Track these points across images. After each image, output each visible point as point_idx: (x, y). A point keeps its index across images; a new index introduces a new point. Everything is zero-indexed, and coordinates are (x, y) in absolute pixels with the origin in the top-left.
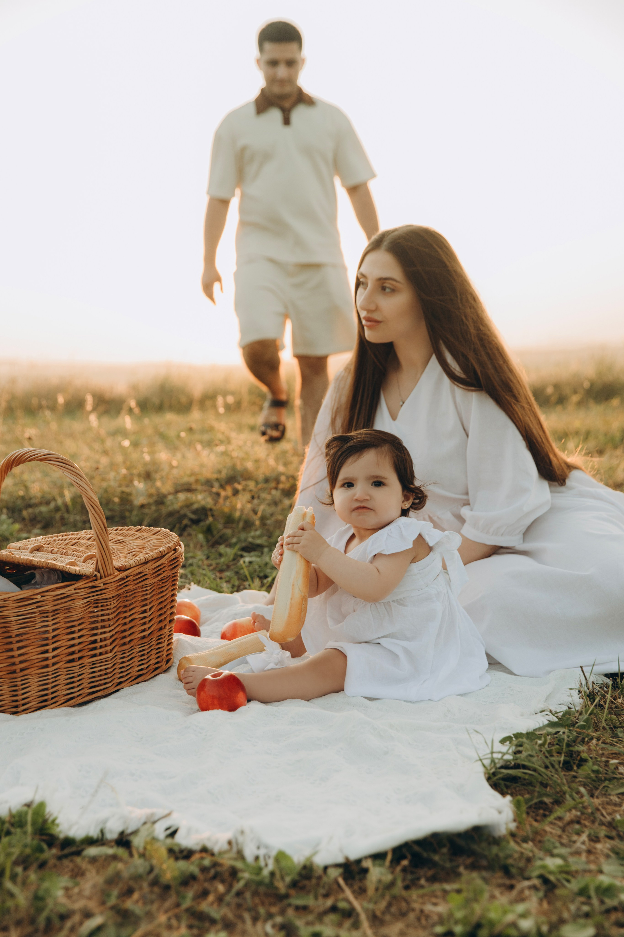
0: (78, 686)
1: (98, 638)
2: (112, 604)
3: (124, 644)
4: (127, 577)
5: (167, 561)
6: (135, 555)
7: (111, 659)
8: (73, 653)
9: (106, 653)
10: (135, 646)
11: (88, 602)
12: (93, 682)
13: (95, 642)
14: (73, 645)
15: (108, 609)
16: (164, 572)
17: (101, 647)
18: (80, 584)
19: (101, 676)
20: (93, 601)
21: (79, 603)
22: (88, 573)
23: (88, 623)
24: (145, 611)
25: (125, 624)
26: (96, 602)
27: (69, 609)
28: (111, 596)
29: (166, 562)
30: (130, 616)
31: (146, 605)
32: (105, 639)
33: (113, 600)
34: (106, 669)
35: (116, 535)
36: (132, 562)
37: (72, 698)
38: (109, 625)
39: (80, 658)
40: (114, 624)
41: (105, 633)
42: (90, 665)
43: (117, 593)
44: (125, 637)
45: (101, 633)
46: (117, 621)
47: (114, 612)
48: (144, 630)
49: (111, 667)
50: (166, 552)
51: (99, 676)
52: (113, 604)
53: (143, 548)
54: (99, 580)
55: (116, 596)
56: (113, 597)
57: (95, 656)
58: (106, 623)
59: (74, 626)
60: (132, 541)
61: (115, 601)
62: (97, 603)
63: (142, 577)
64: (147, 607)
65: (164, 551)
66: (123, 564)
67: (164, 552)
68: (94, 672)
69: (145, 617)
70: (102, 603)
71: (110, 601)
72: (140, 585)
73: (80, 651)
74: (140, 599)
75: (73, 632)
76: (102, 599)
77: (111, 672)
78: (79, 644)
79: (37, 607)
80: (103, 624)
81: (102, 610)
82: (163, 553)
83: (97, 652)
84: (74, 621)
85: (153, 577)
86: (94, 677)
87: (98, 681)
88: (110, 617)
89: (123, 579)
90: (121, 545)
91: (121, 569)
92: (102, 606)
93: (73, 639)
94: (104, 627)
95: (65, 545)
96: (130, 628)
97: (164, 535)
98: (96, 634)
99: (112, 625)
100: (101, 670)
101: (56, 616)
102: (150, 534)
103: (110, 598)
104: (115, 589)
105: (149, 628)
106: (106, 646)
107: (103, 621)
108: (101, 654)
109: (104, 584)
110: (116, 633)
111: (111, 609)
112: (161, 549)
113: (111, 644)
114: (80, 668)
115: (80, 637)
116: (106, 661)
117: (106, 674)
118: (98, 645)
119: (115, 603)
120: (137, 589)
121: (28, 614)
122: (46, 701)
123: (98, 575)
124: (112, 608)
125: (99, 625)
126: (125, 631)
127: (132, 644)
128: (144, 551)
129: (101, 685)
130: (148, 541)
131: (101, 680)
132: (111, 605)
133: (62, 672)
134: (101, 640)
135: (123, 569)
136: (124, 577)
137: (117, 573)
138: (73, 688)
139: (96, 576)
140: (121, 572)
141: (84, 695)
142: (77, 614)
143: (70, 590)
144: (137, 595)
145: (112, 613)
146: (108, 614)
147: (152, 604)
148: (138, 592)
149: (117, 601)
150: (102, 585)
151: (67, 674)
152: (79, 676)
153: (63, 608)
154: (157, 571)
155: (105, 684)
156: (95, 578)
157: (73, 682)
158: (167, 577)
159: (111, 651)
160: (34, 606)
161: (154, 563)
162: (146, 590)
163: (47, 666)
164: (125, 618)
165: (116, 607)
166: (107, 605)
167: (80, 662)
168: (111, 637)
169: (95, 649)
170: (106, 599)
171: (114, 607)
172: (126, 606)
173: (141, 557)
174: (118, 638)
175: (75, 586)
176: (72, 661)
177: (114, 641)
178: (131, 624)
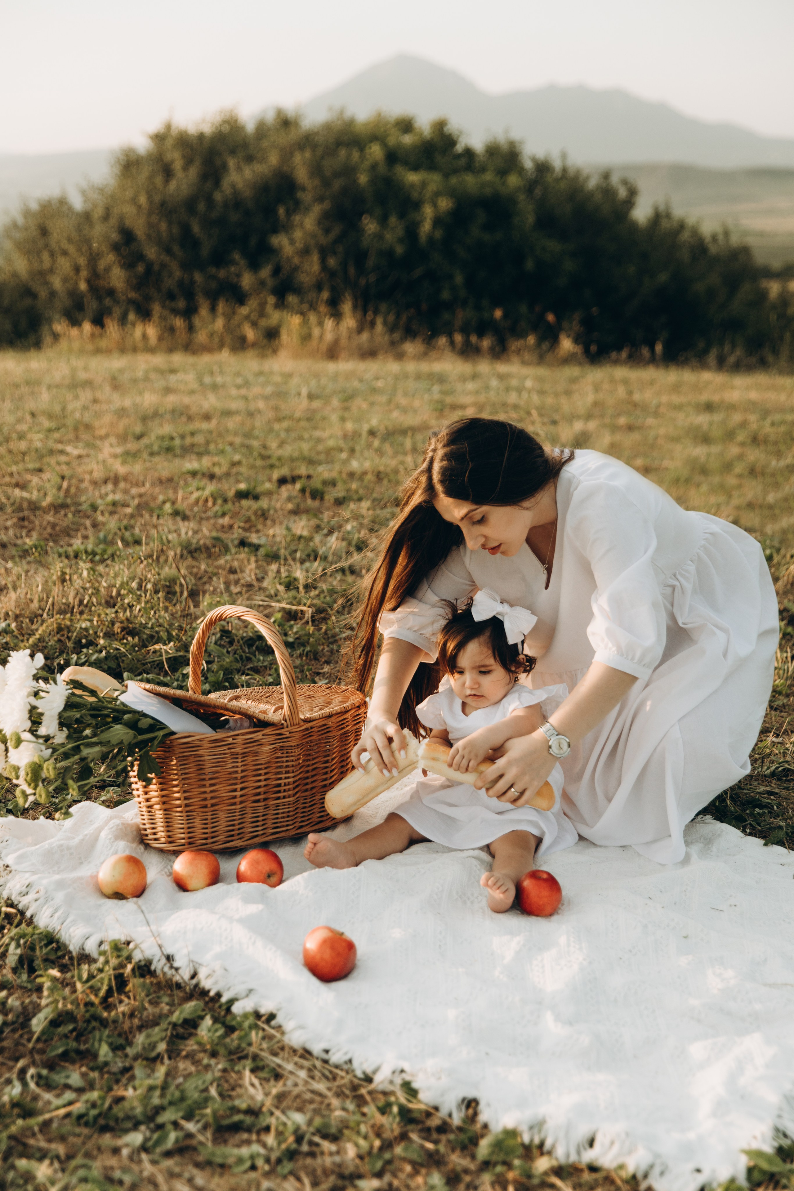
0: (263, 825)
1: (282, 782)
3: (306, 790)
4: (312, 728)
6: (321, 710)
7: (294, 803)
8: (259, 794)
9: (290, 797)
11: (274, 748)
12: (276, 823)
13: (279, 785)
14: (259, 787)
15: (293, 756)
16: (347, 726)
17: (285, 791)
18: (268, 731)
19: (283, 817)
20: (279, 747)
21: (267, 748)
22: (276, 721)
23: (274, 768)
24: (327, 762)
25: (308, 772)
26: (282, 748)
27: (257, 752)
28: (296, 744)
29: (350, 718)
30: (313, 764)
31: (328, 756)
32: (289, 784)
33: (298, 748)
34: (289, 812)
35: (306, 691)
36: (317, 715)
37: (257, 836)
38: (294, 771)
39: (265, 799)
40: (298, 771)
41: (288, 778)
42: (274, 807)
43: (301, 742)
44: (307, 784)
45: (286, 778)
46: (301, 768)
47: (298, 759)
48: (326, 780)
49: (294, 811)
50: (350, 708)
52: (297, 751)
53: (330, 703)
54: (285, 728)
55: (301, 744)
56: (298, 745)
57: (278, 798)
58: (290, 769)
59: (261, 769)
60: (320, 696)
61: (299, 750)
62: (282, 750)
63: (325, 730)
66: (309, 716)
67: (348, 708)
68: (277, 814)
69: (327, 767)
71: (295, 749)
72: (324, 736)
73: (265, 793)
74: (323, 750)
75: (260, 775)
76: (288, 747)
77: (293, 815)
78: (265, 786)
79: (229, 749)
80: (287, 769)
81: (287, 757)
82: (346, 709)
83: (281, 795)
84: (261, 764)
85: (337, 730)
86: (277, 818)
87: (280, 822)
88: (295, 763)
89: (307, 729)
90: (310, 700)
91: (306, 721)
92: (287, 753)
93: (260, 781)
94: (287, 772)
95: (261, 697)
96: (313, 776)
98: (280, 779)
99: (296, 771)
100: (283, 813)
101: (245, 759)
102: (338, 692)
103: (295, 746)
104: (301, 738)
105: (331, 777)
106: (289, 790)
107: (288, 766)
108: (284, 797)
109: (290, 733)
110: (300, 779)
111: (295, 756)
112: (345, 705)
113: (294, 789)
114: (265, 808)
115: (266, 780)
116: (289, 805)
118: (282, 788)
120: (320, 740)
121: (220, 754)
122: (232, 836)
123: (285, 724)
125: (284, 770)
126: (307, 778)
127: (314, 791)
128: (331, 706)
129: (283, 826)
130: (335, 698)
132: (295, 752)
133: (249, 811)
134: (285, 785)
135: (308, 720)
136: (309, 727)
137: (302, 723)
138: (257, 826)
139: (282, 724)
140: (306, 723)
142: (263, 758)
143: (259, 736)
144: (321, 746)
145: (296, 760)
146: (292, 761)
148: (322, 743)
149: (301, 750)
150: (287, 733)
151: (253, 813)
152: (264, 816)
153: (252, 752)
154: (341, 725)
155: (287, 826)
156: (281, 727)
157: (258, 821)
159: (294, 795)
160: (226, 748)
161: (339, 717)
162: (330, 742)
163: (234, 804)
164: (308, 766)
165: (300, 755)
166: (292, 752)
167: (266, 803)
168: (294, 782)
169: (279, 792)
170: (291, 746)
171: (298, 755)
172: (309, 755)
173: (327, 711)
174: (301, 784)
175: (264, 732)
176: (258, 801)
177: (297, 786)
178: (314, 773)
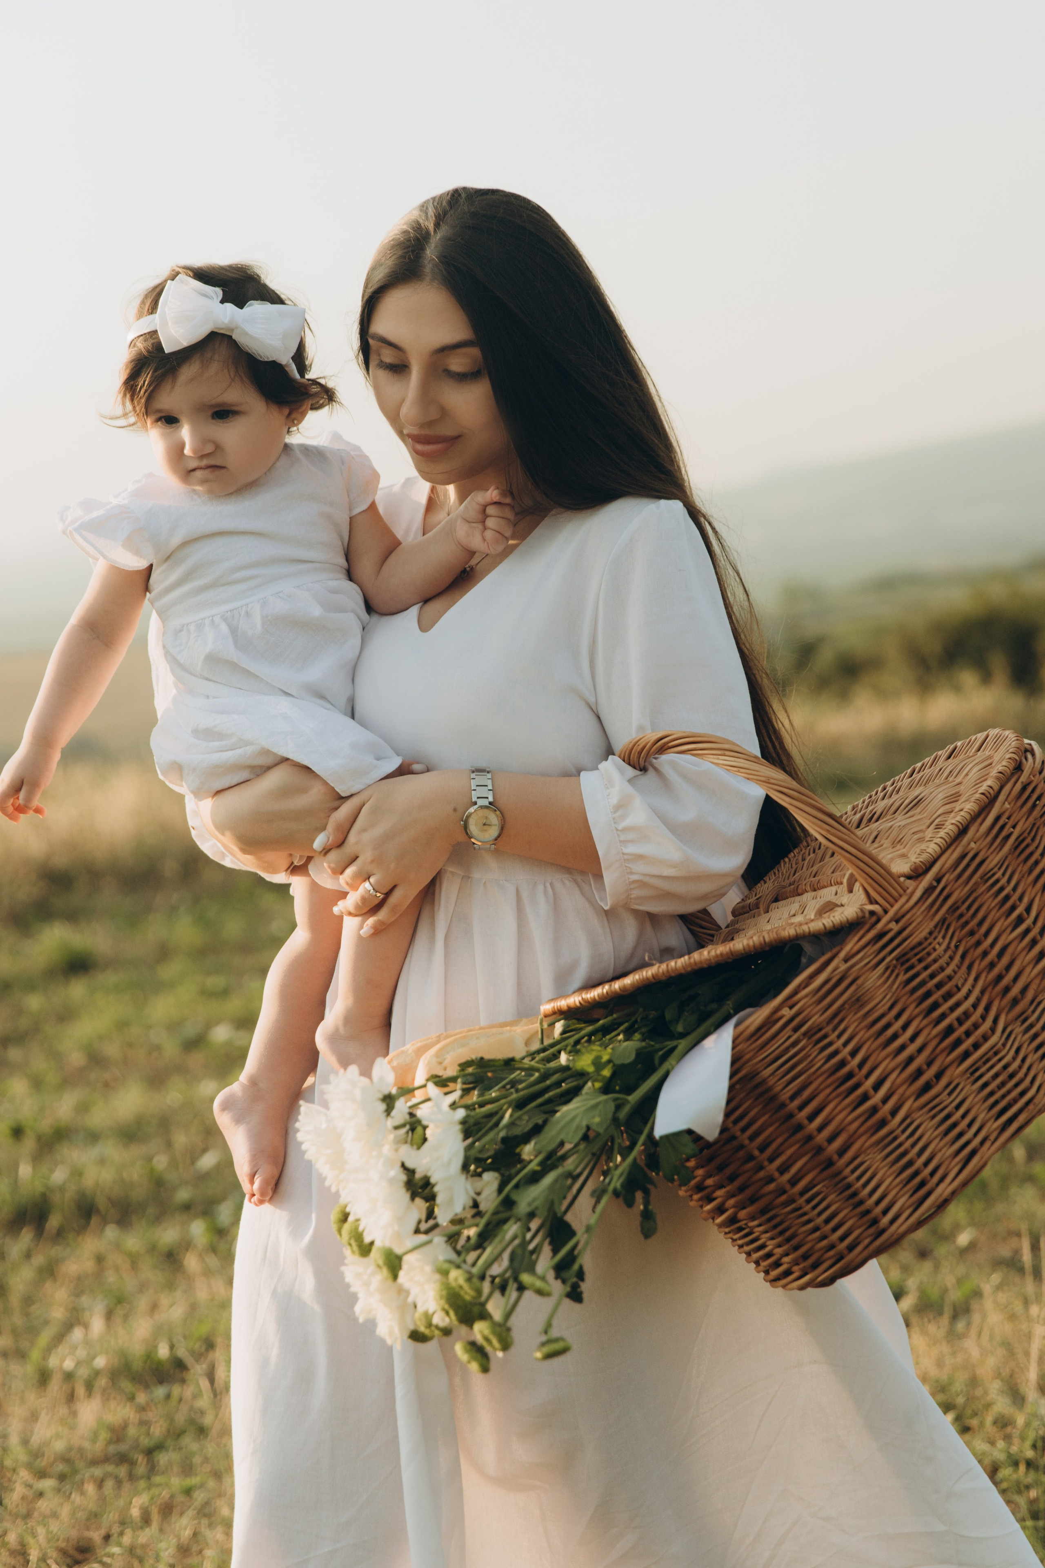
0: (970, 1125)
1: (951, 1020)
2: (937, 946)
3: (1015, 1003)
4: (938, 880)
5: (1009, 804)
6: (939, 827)
7: (1004, 1045)
8: (919, 1073)
9: (985, 1038)
10: (1040, 996)
11: (887, 969)
12: (996, 1103)
13: (950, 1030)
14: (911, 1059)
15: (935, 961)
16: (1014, 827)
17: (968, 1034)
18: (850, 946)
19: (1003, 1084)
20: (894, 962)
21: (872, 979)
23: (913, 1005)
24: (1020, 920)
25: (992, 965)
26: (902, 959)
27: (858, 1000)
28: (924, 934)
29: (1008, 806)
30: (993, 944)
31: (1014, 907)
32: (967, 1015)
33: (935, 939)
34: (1005, 1067)
35: (910, 789)
36: (932, 848)
37: (973, 1153)
38: (957, 986)
39: (939, 1076)
40: (966, 980)
41: (958, 1005)
42: (968, 1078)
43: (932, 924)
44: (1007, 989)
45: (953, 1009)
46: (970, 968)
47: (951, 958)
49: (1014, 1059)
50: (996, 788)
51: (1000, 1087)
52: (940, 945)
54: (883, 917)
55: (936, 927)
56: (931, 933)
57: (966, 1055)
58: (950, 987)
59: (888, 1026)
60: (936, 790)
61: (940, 939)
62: (908, 961)
63: (970, 863)
64: (1020, 910)
65: (991, 787)
66: (917, 861)
67: (991, 791)
68: (986, 1085)
69: (1028, 931)
70: (916, 955)
71: (930, 944)
72: (977, 878)
73: (929, 1064)
74: (993, 905)
75: (895, 1037)
76: (912, 949)
77: (1020, 1067)
78: (920, 1050)
79: (795, 1030)
80: (944, 991)
81: (926, 968)
82: (990, 793)
83: (967, 1046)
84: (883, 1016)
85: (997, 847)
86: (992, 1093)
87: (1004, 1096)
88: (953, 966)
89: (931, 889)
90: (918, 810)
91: (917, 874)
92: (920, 961)
93: (903, 1048)
94: (948, 996)
95: (820, 862)
96: (1009, 967)
97: (995, 743)
98: (943, 1016)
99: (963, 985)
100: (996, 1075)
101: (842, 1027)
102: (971, 754)
103: (926, 939)
104: (926, 915)
106: (976, 1026)
107: (939, 986)
108: (976, 1046)
109: (897, 921)
110: (983, 992)
111: (940, 957)
112: (984, 788)
113: (985, 1017)
114: (950, 1094)
115: (913, 1039)
116: (996, 1054)
117: (1011, 1076)
118: (960, 1033)
119: (942, 943)
120: (975, 890)
121: (787, 1050)
122: (923, 1184)
123: (877, 908)
124: (941, 955)
125: (938, 996)
126: (1000, 977)
128: (958, 807)
129: (1015, 1101)
130: (967, 775)
131: (1009, 1092)
132: (935, 949)
133: (923, 1115)
134: (961, 1022)
135: (921, 871)
136: (931, 884)
137: (910, 884)
138: (961, 1135)
139: (872, 913)
140: (920, 879)
141: (992, 1137)
142: (879, 1001)
143: (838, 965)
144: (983, 900)
145: (948, 964)
146: (944, 968)
147: (1026, 900)
148: (982, 893)
149: (944, 937)
150: (894, 924)
151: (933, 1117)
152: (958, 1107)
153: (846, 1006)
155: (1023, 1094)
156: (874, 919)
157: (955, 1125)
158: (1029, 829)
159: (993, 1030)
160: (788, 1031)
161: (981, 824)
162: (998, 881)
163: (883, 1123)
164: (985, 954)
165: (948, 947)
166: (929, 954)
167: (944, 1081)
168: (976, 1005)
169: (959, 1042)
170: (920, 944)
171: (945, 951)
172: (972, 933)
174: (995, 998)
175: (842, 955)
176: (927, 1087)
177: (987, 1009)
178: (1005, 960)
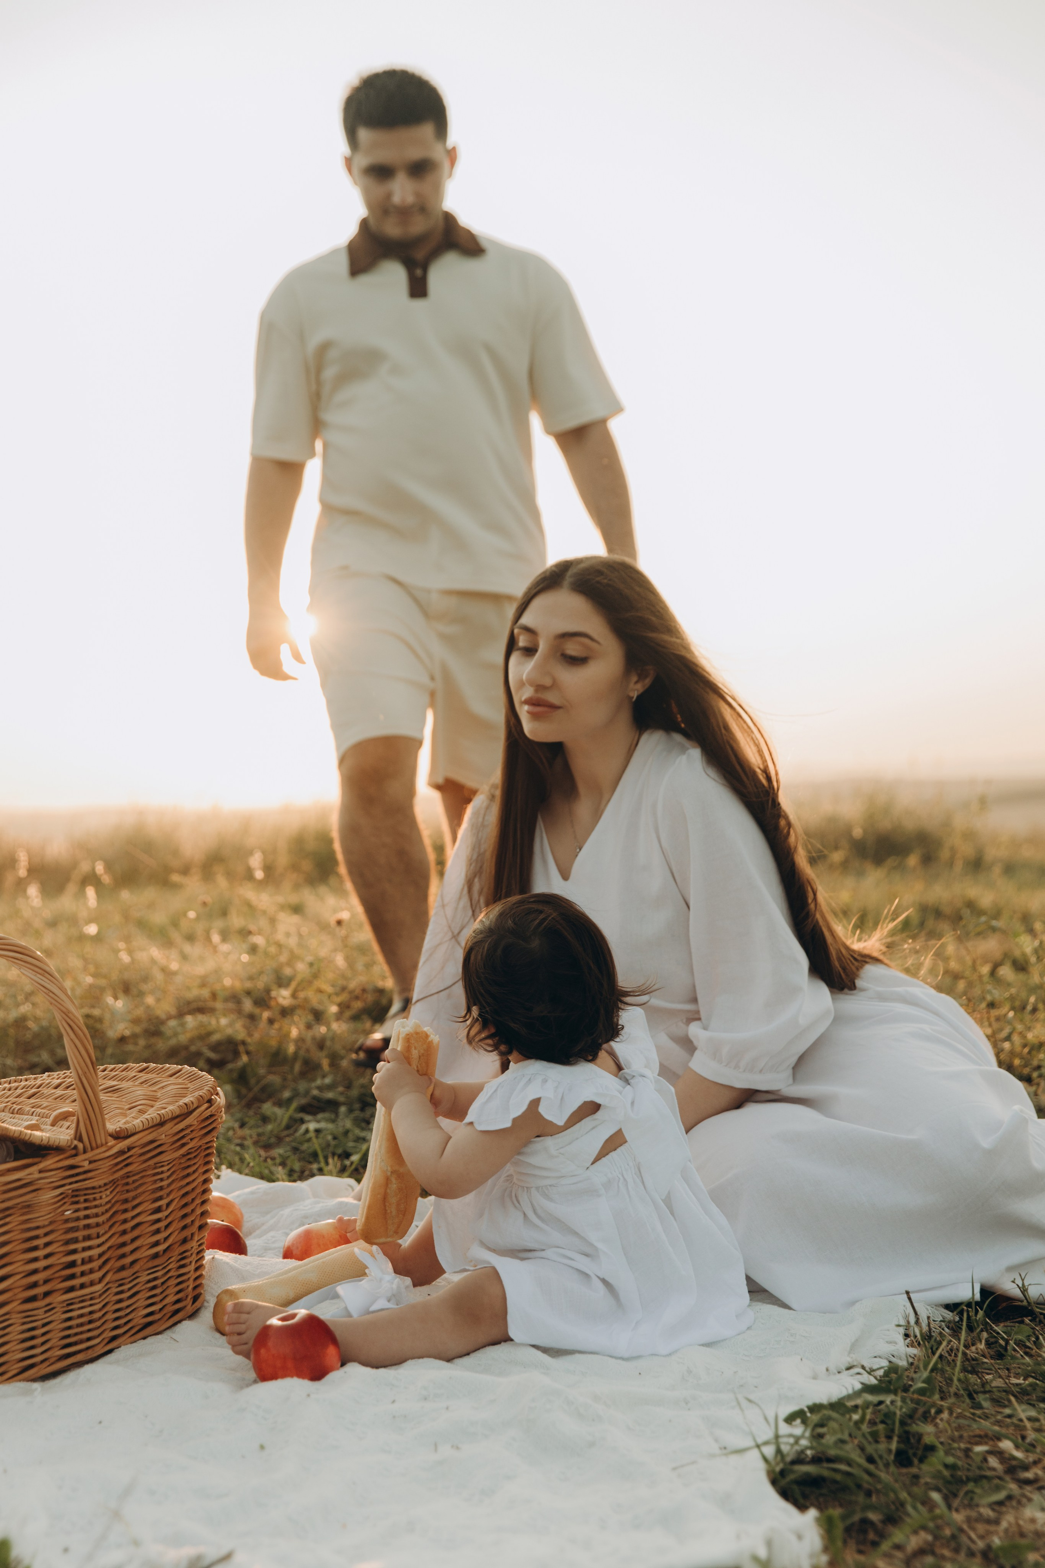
0: (43, 1343)
1: (77, 1257)
2: (104, 1196)
3: (123, 1268)
4: (130, 1149)
5: (197, 1122)
6: (142, 1112)
7: (100, 1295)
8: (35, 1285)
9: (92, 1284)
10: (140, 1272)
11: (61, 1194)
12: (68, 1336)
13: (73, 1264)
14: (35, 1272)
15: (96, 1206)
16: (191, 1139)
17: (83, 1274)
18: (49, 1162)
19: (82, 1325)
20: (70, 1191)
21: (48, 1196)
22: (63, 1143)
23: (61, 1232)
24: (158, 1210)
25: (124, 1232)
26: (76, 1193)
27: (29, 1206)
28: (101, 1183)
29: (196, 1123)
30: (133, 1218)
31: (160, 1198)
32: (91, 1260)
33: (106, 1190)
34: (91, 1313)
35: (104, 1079)
36: (137, 1123)
37: (32, 1366)
38: (98, 1234)
39: (47, 1294)
40: (106, 1233)
41: (90, 1248)
42: (63, 1307)
43: (111, 1178)
44: (123, 1256)
45: (84, 1249)
46: (111, 1227)
47: (107, 1211)
48: (157, 1244)
49: (100, 1310)
50: (195, 1106)
51: (78, 1326)
52: (106, 1196)
53: (155, 1099)
54: (81, 1154)
55: (110, 1182)
56: (105, 1184)
57: (71, 1289)
58: (93, 1232)
59: (37, 1237)
60: (133, 1087)
61: (108, 1192)
62: (77, 1196)
63: (154, 1149)
64: (163, 1203)
65: (193, 1103)
66: (123, 1127)
67: (191, 1105)
68: (70, 1319)
69: (159, 1220)
70: (85, 1195)
71: (101, 1192)
72: (151, 1162)
73: (46, 1281)
74: (150, 1188)
75: (35, 1248)
76: (87, 1189)
77: (100, 1318)
78: (46, 1268)
80: (86, 1232)
81: (86, 1208)
82: (190, 1107)
83: (76, 1282)
84: (38, 1228)
85: (174, 1148)
86: (69, 1328)
87: (76, 1334)
88: (100, 1220)
89: (122, 1152)
90: (116, 1095)
91: (118, 1136)
92: (86, 1201)
93: (36, 1260)
94: (88, 1238)
95: (16, 1097)
96: (133, 1240)
97: (190, 1076)
98: (74, 1251)
99: (103, 1234)
100: (81, 1316)
101: (7, 1220)
102: (163, 1076)
103: (100, 1187)
104: (110, 1169)
105: (166, 1239)
106: (91, 1271)
107: (87, 1227)
108: (82, 1286)
109: (90, 1162)
110: (109, 1248)
111: (101, 1206)
112: (186, 1100)
113: (100, 1268)
114: (46, 1312)
115: (47, 1257)
116: (91, 1299)
117: (90, 1322)
118: (77, 1270)
119: (108, 1196)
120: (146, 1170)
123: (80, 1146)
124: (102, 1204)
125: (80, 1234)
126: (124, 1244)
127: (137, 1267)
128: (158, 1105)
129: (81, 1342)
130: (163, 1087)
131: (82, 1333)
132: (101, 1198)
133: (16, 1318)
134: (84, 1262)
135: (122, 1135)
136: (124, 1148)
137: (111, 1142)
138: (32, 1347)
139: (76, 1147)
140: (120, 1140)
141: (52, 1360)
142: (42, 1216)
143: (33, 1173)
144: (147, 1181)
145: (103, 1214)
146: (97, 1215)
147: (171, 1197)
148: (148, 1175)
149: (111, 1192)
150: (86, 1163)
151: (24, 1324)
152: (44, 1325)
153: (19, 1206)
154: (180, 1140)
155: (89, 1339)
156: (74, 1152)
157: (33, 1338)
158: (197, 1147)
159: (101, 1280)
161: (176, 1124)
162: (162, 1172)
164: (125, 1221)
165: (109, 1202)
166: (95, 1199)
167: (48, 1300)
168: (100, 1255)
169: (72, 1277)
170: (94, 1188)
171: (107, 1203)
172: (126, 1201)
173: (152, 1114)
174: (113, 1258)
175: (42, 1166)
176: (33, 1299)
177: (105, 1263)
178: (136, 1233)
